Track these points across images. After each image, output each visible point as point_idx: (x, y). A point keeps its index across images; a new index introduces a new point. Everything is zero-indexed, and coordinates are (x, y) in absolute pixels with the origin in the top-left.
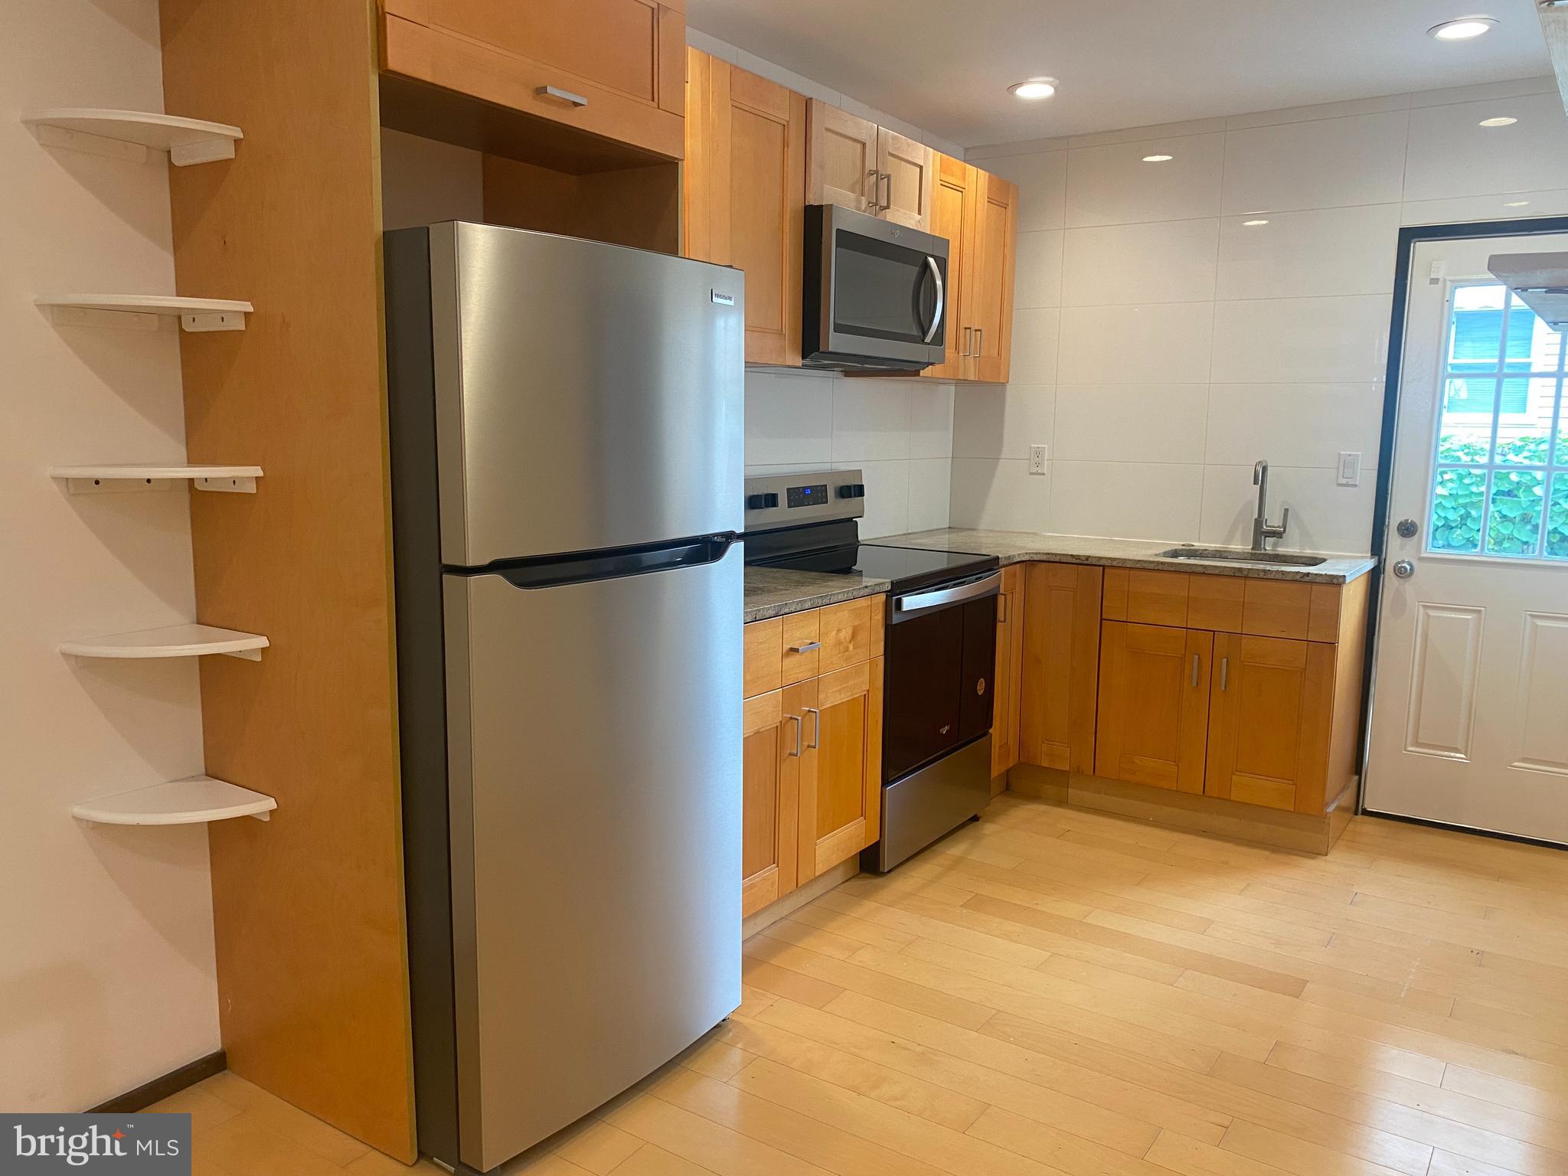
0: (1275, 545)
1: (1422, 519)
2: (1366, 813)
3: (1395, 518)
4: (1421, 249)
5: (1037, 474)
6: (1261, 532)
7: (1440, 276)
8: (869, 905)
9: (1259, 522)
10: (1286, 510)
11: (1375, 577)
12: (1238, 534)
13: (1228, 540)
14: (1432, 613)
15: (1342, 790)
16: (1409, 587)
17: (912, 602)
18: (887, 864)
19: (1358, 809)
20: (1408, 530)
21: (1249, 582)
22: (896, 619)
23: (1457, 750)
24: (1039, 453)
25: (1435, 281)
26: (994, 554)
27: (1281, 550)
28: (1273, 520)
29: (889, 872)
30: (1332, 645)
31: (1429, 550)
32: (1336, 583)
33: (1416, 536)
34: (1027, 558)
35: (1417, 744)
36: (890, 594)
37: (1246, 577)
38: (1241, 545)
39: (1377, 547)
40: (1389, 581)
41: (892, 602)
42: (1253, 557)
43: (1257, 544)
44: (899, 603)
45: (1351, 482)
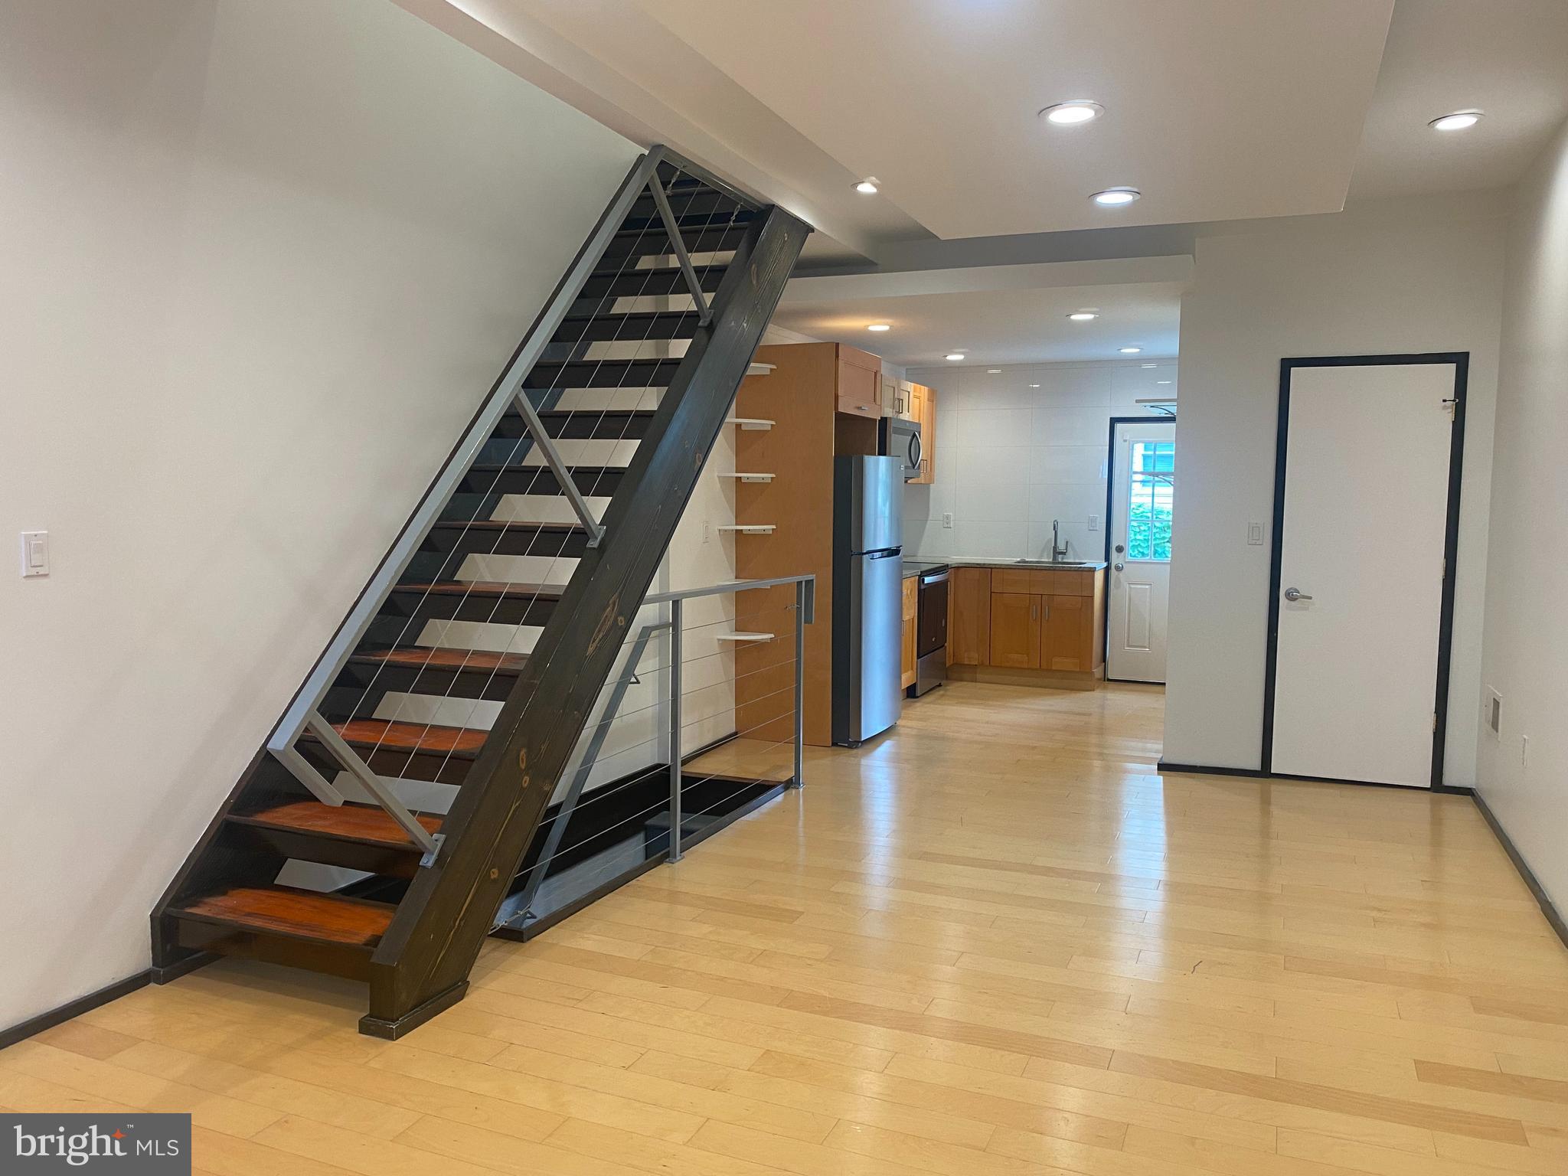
0: (1063, 559)
1: (1125, 544)
2: (1109, 680)
3: (1114, 545)
4: (1119, 426)
5: (947, 528)
6: (1056, 552)
7: (1128, 438)
8: (918, 704)
9: (1055, 548)
10: (1067, 542)
11: (1107, 570)
12: (1045, 554)
13: (1041, 556)
14: (1132, 586)
15: (1098, 667)
16: (1121, 574)
17: (928, 580)
18: (918, 693)
19: (1106, 679)
20: (1120, 549)
21: (1056, 572)
22: (923, 587)
23: (1145, 647)
24: (948, 517)
25: (1125, 441)
26: (946, 563)
27: (1065, 560)
28: (1061, 547)
29: (921, 695)
30: (1092, 597)
31: (1130, 559)
32: (1093, 570)
33: (1122, 554)
34: (956, 565)
35: (1129, 646)
36: (920, 576)
37: (1054, 570)
38: (1047, 559)
39: (1107, 558)
40: (1113, 572)
41: (921, 581)
42: (1053, 563)
43: (1055, 558)
44: (923, 580)
45: (1095, 528)
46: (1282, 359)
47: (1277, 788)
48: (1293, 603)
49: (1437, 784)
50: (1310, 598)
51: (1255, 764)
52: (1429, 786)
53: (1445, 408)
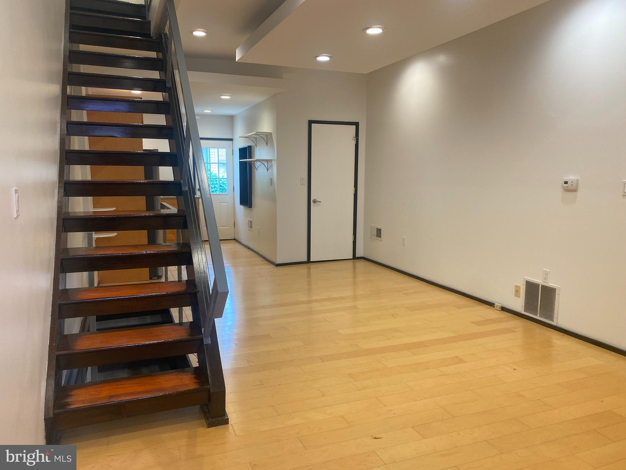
46: (309, 120)
47: (312, 266)
48: (315, 204)
49: (355, 258)
50: (321, 202)
51: (305, 259)
52: (352, 258)
53: (353, 139)
